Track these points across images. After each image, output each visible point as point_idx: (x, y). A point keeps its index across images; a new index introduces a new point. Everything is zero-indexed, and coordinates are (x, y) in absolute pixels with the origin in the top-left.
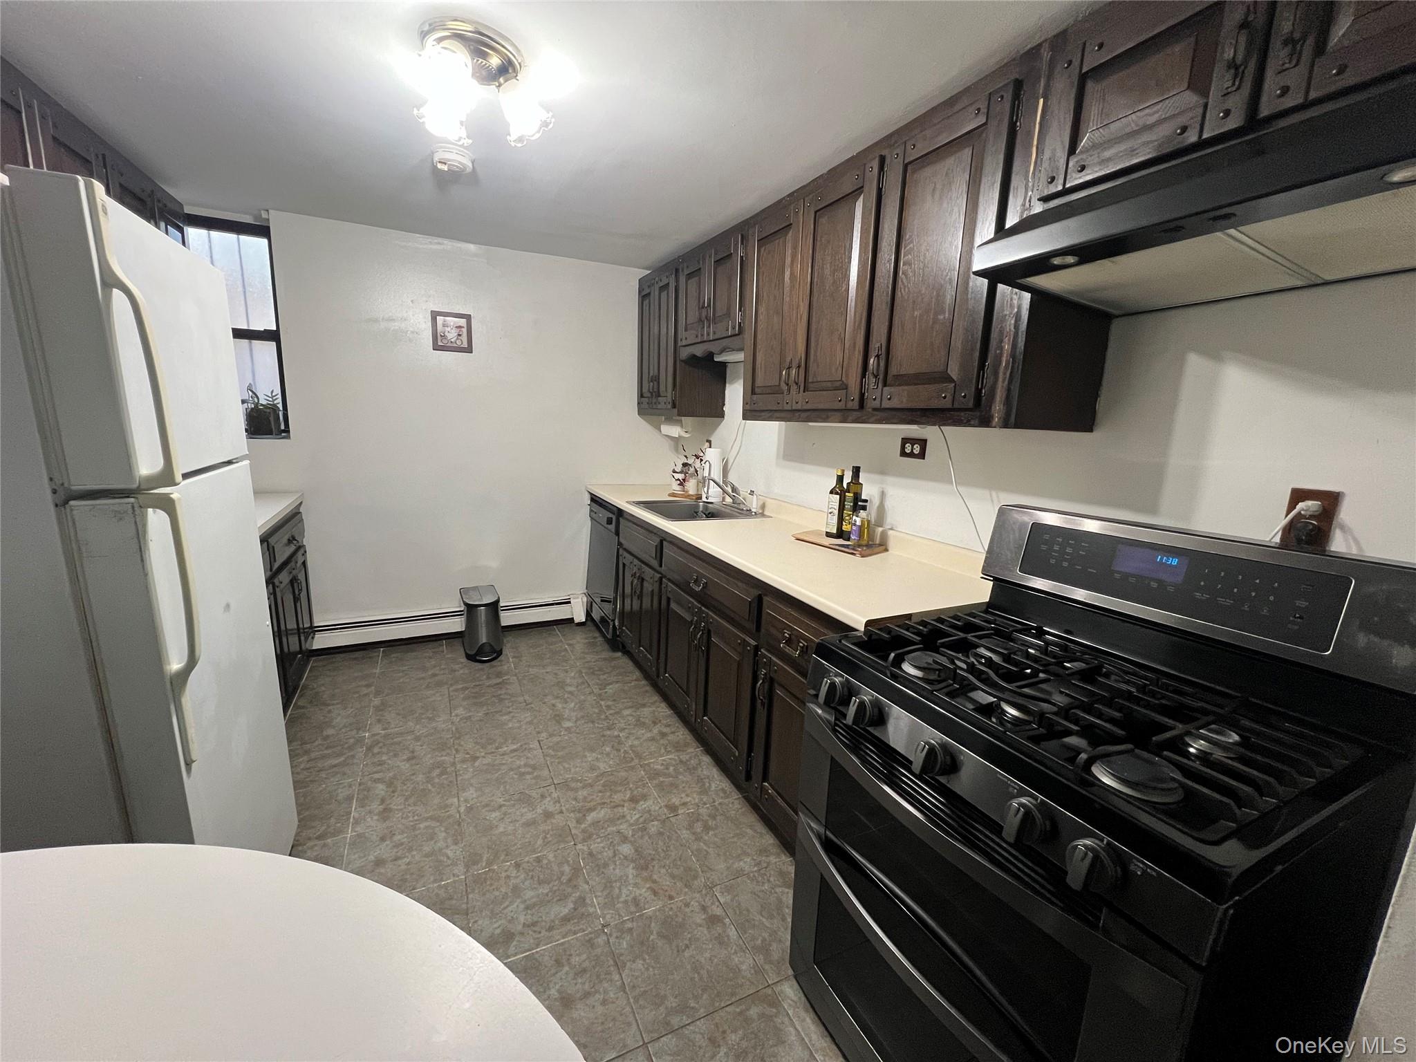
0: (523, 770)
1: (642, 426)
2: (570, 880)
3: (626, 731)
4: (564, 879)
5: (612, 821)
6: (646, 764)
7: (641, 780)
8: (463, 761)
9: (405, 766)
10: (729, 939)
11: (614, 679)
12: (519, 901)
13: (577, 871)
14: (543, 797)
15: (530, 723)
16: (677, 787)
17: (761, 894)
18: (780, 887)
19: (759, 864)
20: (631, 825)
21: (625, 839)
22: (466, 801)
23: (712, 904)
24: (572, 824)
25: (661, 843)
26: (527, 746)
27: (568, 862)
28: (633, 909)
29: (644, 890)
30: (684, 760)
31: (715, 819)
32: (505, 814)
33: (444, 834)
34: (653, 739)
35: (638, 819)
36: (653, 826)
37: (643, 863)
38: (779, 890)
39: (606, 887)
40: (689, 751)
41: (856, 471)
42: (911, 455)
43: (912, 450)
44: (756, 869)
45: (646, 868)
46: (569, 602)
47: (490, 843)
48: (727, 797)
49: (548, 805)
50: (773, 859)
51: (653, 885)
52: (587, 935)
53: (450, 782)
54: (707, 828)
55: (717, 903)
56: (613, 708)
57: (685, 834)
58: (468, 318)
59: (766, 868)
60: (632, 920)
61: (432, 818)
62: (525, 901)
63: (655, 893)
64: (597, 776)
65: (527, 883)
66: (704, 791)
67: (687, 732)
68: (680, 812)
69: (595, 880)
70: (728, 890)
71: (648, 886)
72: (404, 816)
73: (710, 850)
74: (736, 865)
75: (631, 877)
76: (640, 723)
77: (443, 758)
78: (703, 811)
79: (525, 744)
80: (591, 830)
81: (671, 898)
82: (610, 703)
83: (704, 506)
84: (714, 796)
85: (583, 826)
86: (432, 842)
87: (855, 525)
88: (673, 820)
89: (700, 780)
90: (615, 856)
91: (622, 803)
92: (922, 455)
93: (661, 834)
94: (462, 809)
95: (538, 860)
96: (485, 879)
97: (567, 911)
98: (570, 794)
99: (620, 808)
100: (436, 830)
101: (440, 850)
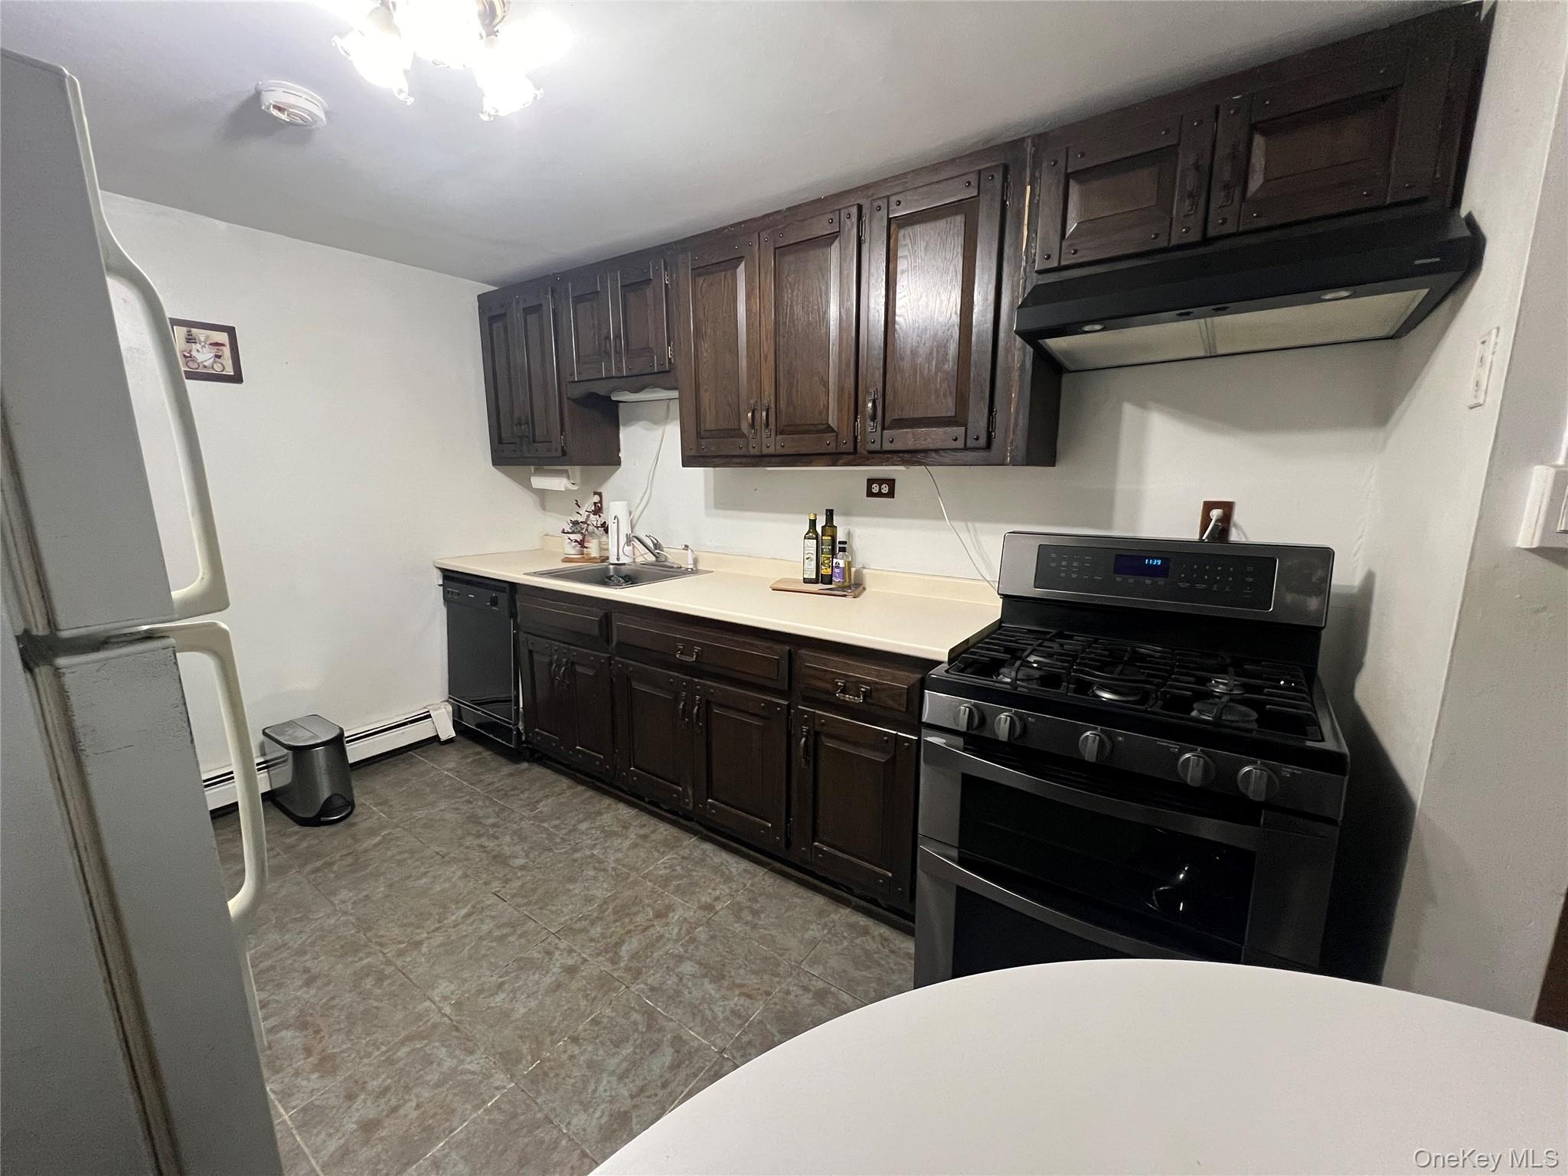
0: (497, 933)
1: (499, 481)
2: (649, 1027)
3: (598, 846)
4: (642, 1028)
5: (651, 946)
6: (647, 874)
7: (653, 891)
8: (401, 954)
9: (309, 994)
10: (846, 1004)
11: (541, 794)
12: (605, 1075)
13: (650, 1015)
14: (549, 953)
15: (465, 876)
16: (697, 885)
17: (846, 952)
18: (857, 938)
19: (825, 926)
20: (676, 941)
21: (680, 959)
22: (445, 998)
23: (810, 980)
24: (607, 967)
25: (719, 945)
26: (482, 905)
27: (632, 1008)
28: (738, 1022)
29: (736, 999)
30: (686, 855)
31: (757, 902)
32: (514, 991)
33: (444, 1050)
34: (635, 846)
35: (679, 933)
36: (700, 932)
37: (716, 974)
38: (858, 941)
39: (694, 1014)
40: (684, 844)
41: (830, 514)
42: (880, 495)
43: (880, 490)
44: (826, 932)
45: (723, 977)
46: (429, 716)
47: (518, 1032)
48: (755, 876)
49: (560, 960)
50: (835, 917)
51: (742, 990)
52: (709, 1070)
53: (401, 985)
54: (755, 913)
55: (815, 978)
56: (563, 826)
57: (738, 927)
58: (231, 331)
59: (834, 927)
60: (745, 1033)
61: (409, 1039)
62: (614, 1071)
63: (749, 996)
64: (600, 906)
65: (601, 1052)
66: (728, 879)
67: (668, 826)
68: (718, 908)
69: (677, 1014)
70: (814, 962)
71: (737, 992)
72: (362, 1054)
73: (773, 932)
74: (807, 936)
75: (713, 992)
76: (609, 834)
77: (365, 962)
78: (741, 898)
79: (478, 902)
80: (634, 964)
81: (768, 994)
82: (556, 822)
83: (614, 568)
84: (741, 880)
85: (622, 964)
86: (435, 1066)
87: (838, 567)
88: (716, 918)
89: (716, 870)
90: (681, 979)
91: (650, 923)
92: (891, 494)
93: (713, 937)
94: (448, 1010)
95: (595, 1022)
96: (546, 1074)
97: (670, 1058)
98: (582, 936)
99: (652, 930)
100: (428, 1050)
101: (454, 1070)
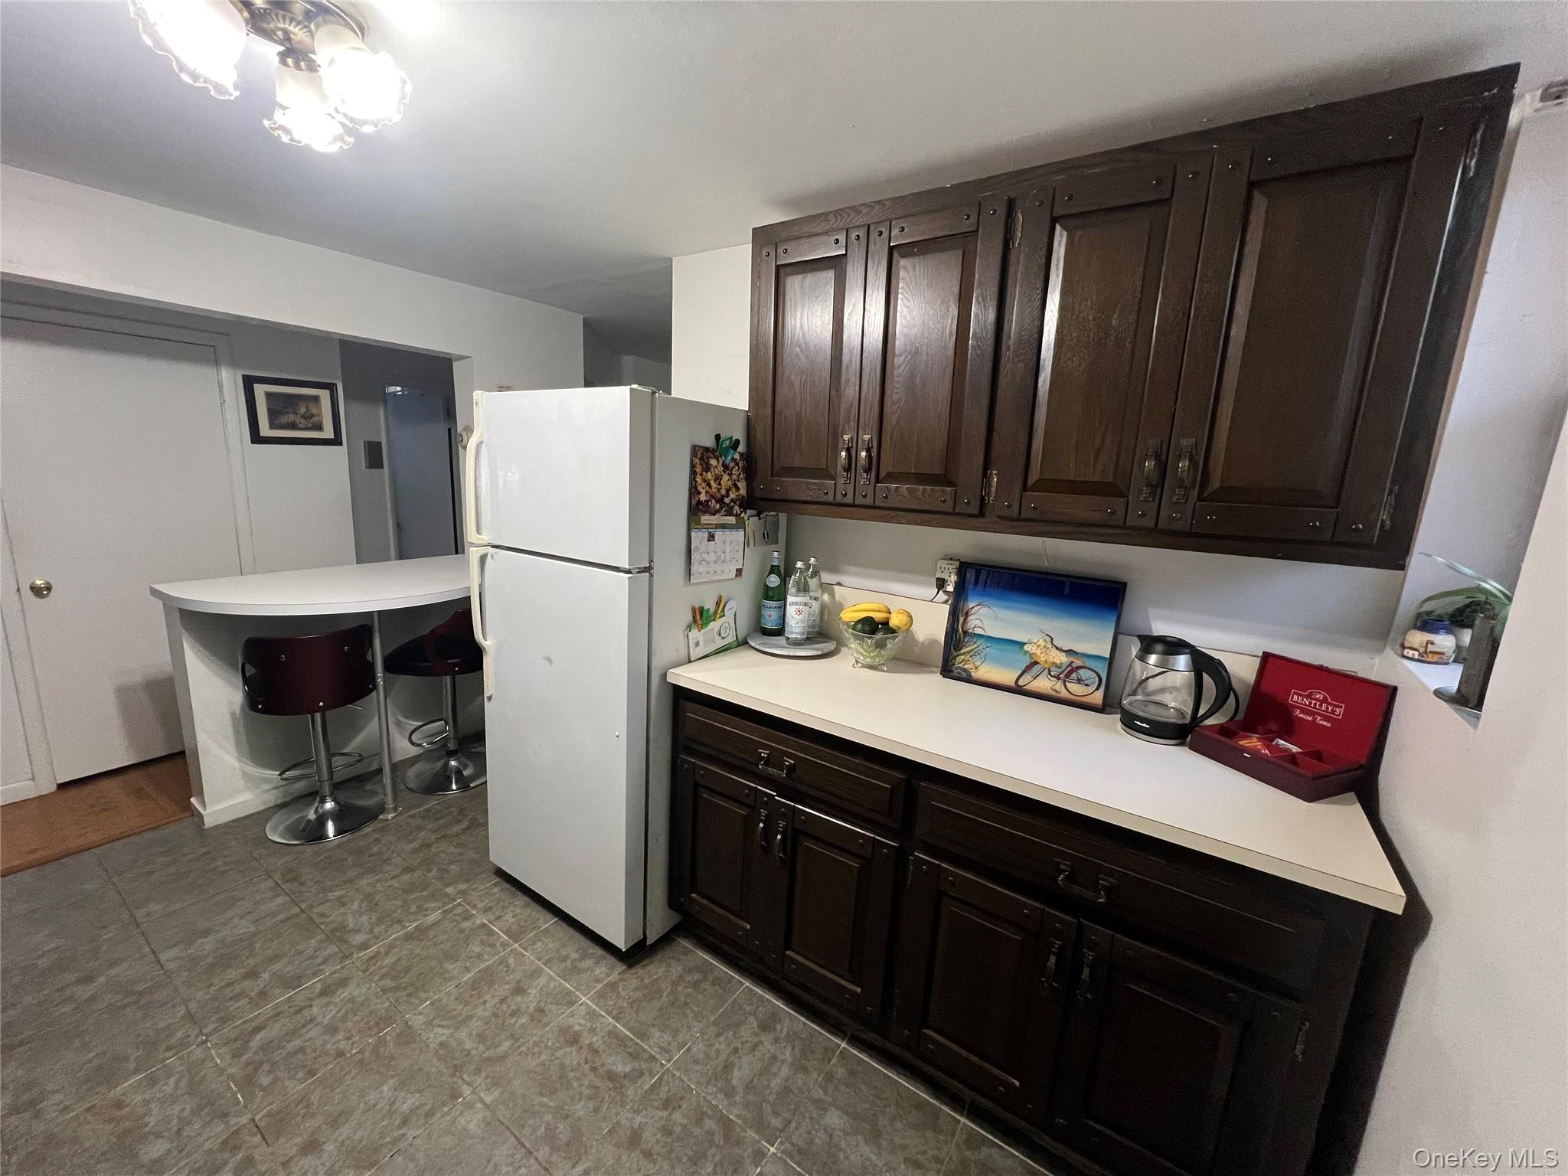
2: (257, 1069)
4: (266, 1067)
12: (325, 1022)
13: (248, 1085)
22: (470, 1106)
27: (263, 1090)
29: (136, 1101)
32: (390, 1114)
39: (200, 1083)
47: (394, 1064)
51: (117, 1114)
61: (502, 1059)
62: (316, 1026)
65: (320, 1043)
69: (218, 1084)
71: (127, 1110)
72: (542, 1045)
86: (474, 1034)
97: (258, 1037)
100: (482, 1048)
101: (457, 1029)
